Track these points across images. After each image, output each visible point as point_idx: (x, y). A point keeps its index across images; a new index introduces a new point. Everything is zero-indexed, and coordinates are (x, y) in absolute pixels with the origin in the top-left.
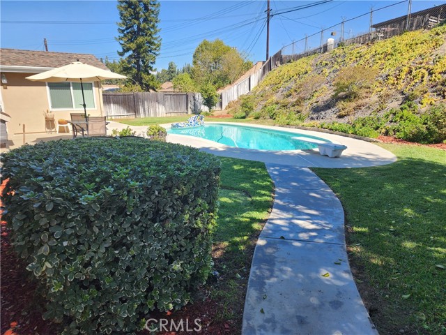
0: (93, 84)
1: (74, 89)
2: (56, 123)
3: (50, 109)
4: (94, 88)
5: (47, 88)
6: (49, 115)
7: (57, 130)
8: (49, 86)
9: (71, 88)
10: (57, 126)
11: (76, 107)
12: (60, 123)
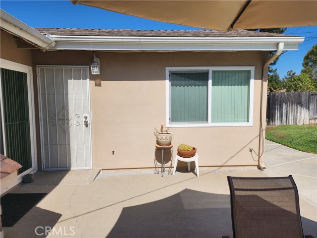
0: (253, 74)
1: (213, 85)
2: (174, 151)
3: (168, 124)
4: (252, 81)
5: (167, 83)
6: (164, 138)
7: (175, 165)
8: (170, 80)
9: (210, 82)
10: (176, 159)
11: (213, 121)
12: (180, 154)
